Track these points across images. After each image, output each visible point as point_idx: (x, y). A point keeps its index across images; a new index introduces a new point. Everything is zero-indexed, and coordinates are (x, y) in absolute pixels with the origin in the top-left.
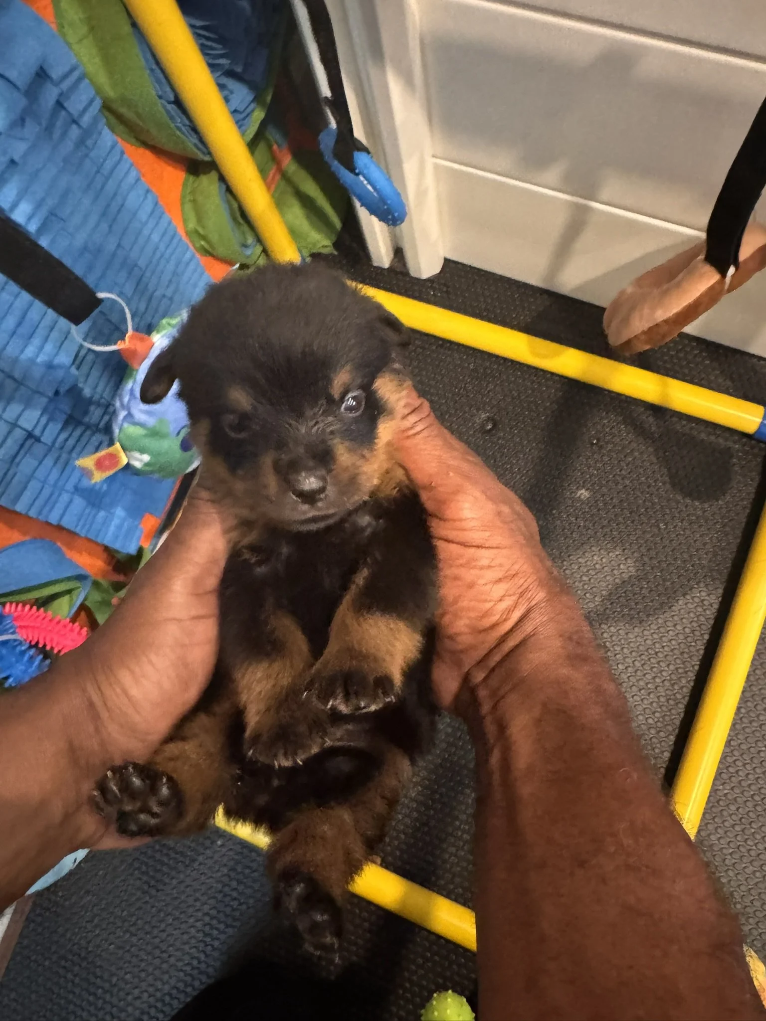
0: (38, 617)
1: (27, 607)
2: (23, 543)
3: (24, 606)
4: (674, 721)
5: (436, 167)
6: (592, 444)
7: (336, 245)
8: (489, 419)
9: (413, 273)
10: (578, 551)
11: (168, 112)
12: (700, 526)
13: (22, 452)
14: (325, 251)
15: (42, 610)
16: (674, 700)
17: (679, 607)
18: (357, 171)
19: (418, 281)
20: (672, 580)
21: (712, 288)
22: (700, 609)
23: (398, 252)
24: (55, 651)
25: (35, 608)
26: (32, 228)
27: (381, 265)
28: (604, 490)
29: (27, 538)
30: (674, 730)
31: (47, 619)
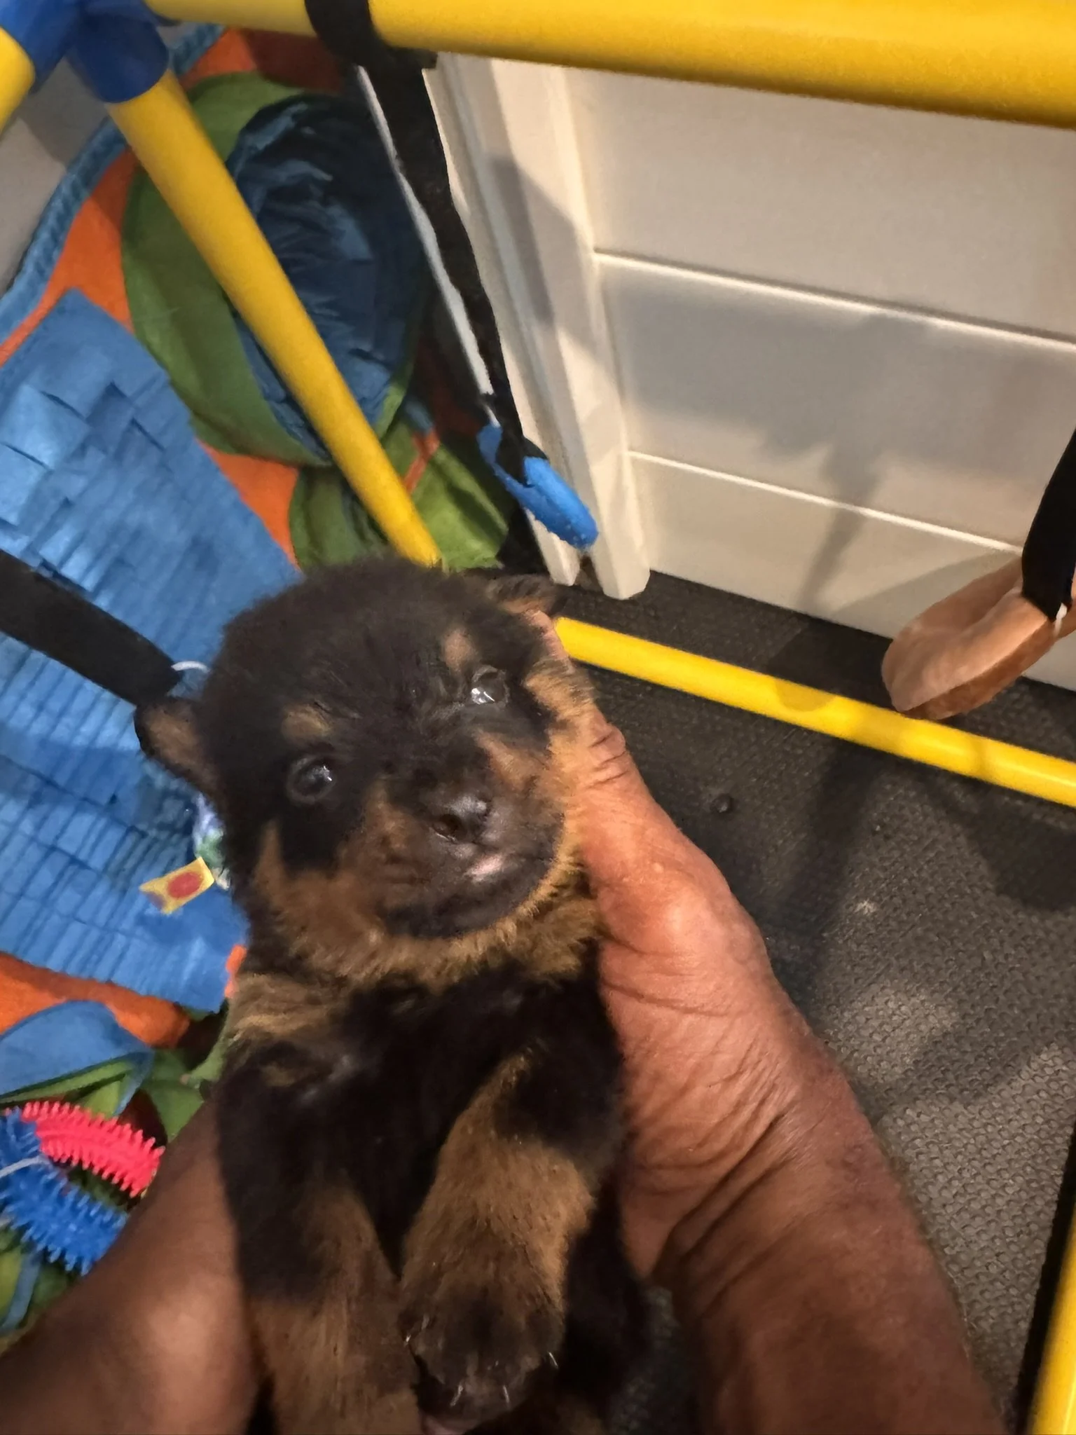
0: (72, 1119)
1: (56, 1106)
2: (57, 1008)
3: (51, 1104)
4: (1032, 1269)
5: (634, 462)
6: (875, 833)
7: (501, 556)
8: (722, 798)
9: (608, 591)
10: (863, 995)
11: (277, 414)
12: (1044, 955)
13: (61, 884)
14: (487, 565)
15: (77, 1107)
16: (1029, 1234)
17: (1023, 1083)
18: (529, 483)
19: (614, 602)
20: (1008, 1040)
21: (1036, 636)
22: (1054, 1086)
23: (586, 564)
24: (96, 1171)
25: (67, 1106)
26: (89, 584)
27: (563, 582)
28: (897, 901)
29: (63, 1000)
30: (1033, 1283)
31: (85, 1123)
